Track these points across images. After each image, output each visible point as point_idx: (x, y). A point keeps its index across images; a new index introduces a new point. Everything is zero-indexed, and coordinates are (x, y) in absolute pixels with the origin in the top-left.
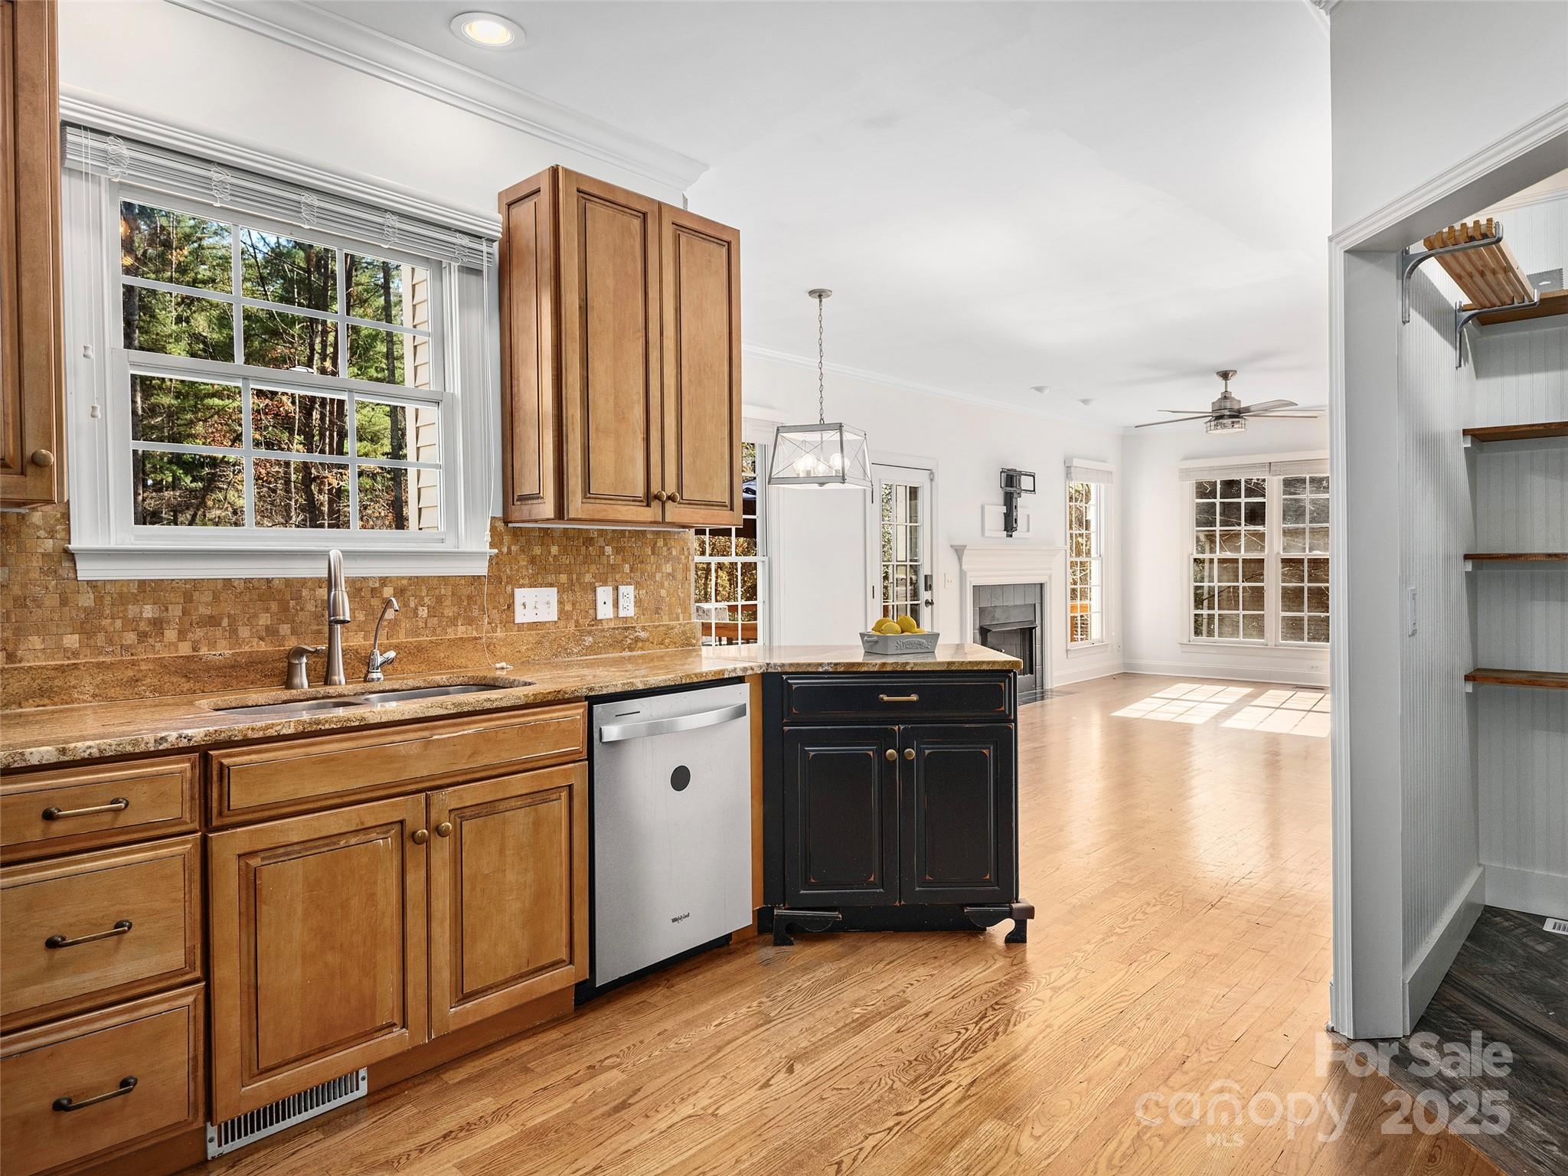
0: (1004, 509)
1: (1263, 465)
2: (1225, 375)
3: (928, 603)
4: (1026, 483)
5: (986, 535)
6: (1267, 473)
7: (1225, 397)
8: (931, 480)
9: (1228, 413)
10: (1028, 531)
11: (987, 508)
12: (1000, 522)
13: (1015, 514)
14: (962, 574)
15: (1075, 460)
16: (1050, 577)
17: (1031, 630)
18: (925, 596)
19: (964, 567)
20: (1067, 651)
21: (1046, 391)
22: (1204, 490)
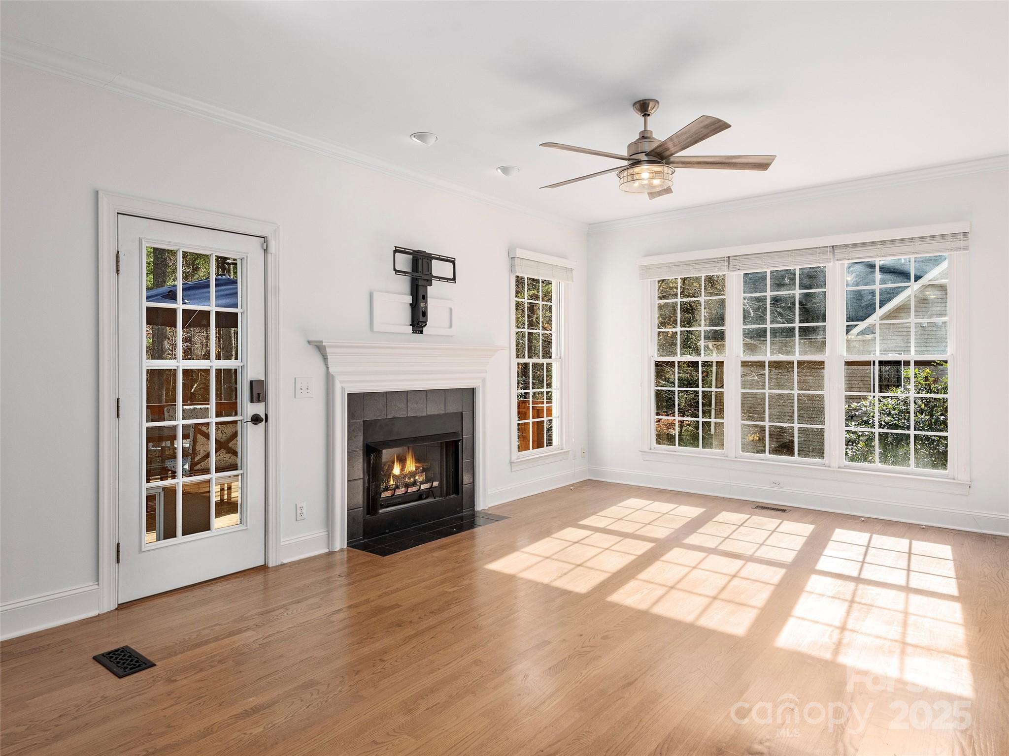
0: (409, 299)
1: (721, 260)
2: (644, 107)
3: (256, 419)
4: (439, 268)
5: (375, 329)
6: (726, 268)
7: (645, 136)
8: (266, 251)
9: (646, 158)
10: (451, 326)
11: (375, 295)
12: (406, 315)
13: (422, 305)
14: (329, 379)
15: (518, 250)
16: (484, 381)
17: (456, 443)
18: (250, 409)
19: (331, 370)
20: (511, 463)
21: (432, 141)
22: (665, 290)
